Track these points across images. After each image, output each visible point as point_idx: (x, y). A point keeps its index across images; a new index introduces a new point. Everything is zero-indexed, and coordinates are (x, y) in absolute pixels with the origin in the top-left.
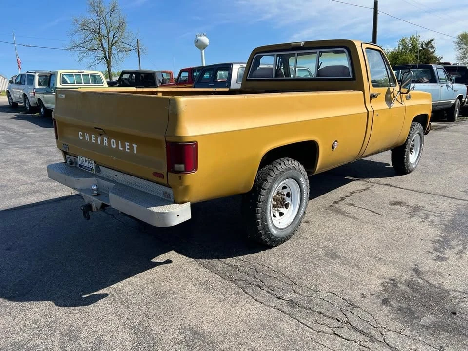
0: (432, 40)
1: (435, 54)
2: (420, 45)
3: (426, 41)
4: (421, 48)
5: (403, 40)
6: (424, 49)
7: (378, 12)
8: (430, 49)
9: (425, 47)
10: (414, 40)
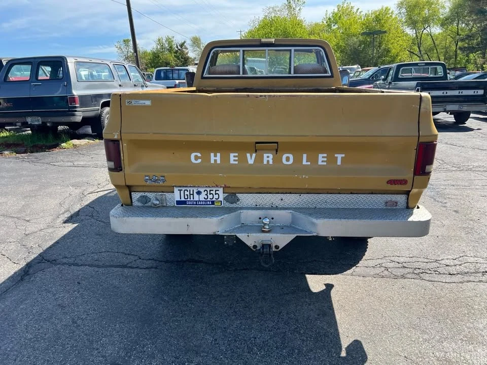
0: (185, 42)
1: (189, 55)
2: (175, 46)
3: (180, 42)
4: (176, 49)
5: (159, 40)
6: (179, 49)
7: (132, 10)
8: (184, 50)
9: (181, 49)
10: (169, 41)
